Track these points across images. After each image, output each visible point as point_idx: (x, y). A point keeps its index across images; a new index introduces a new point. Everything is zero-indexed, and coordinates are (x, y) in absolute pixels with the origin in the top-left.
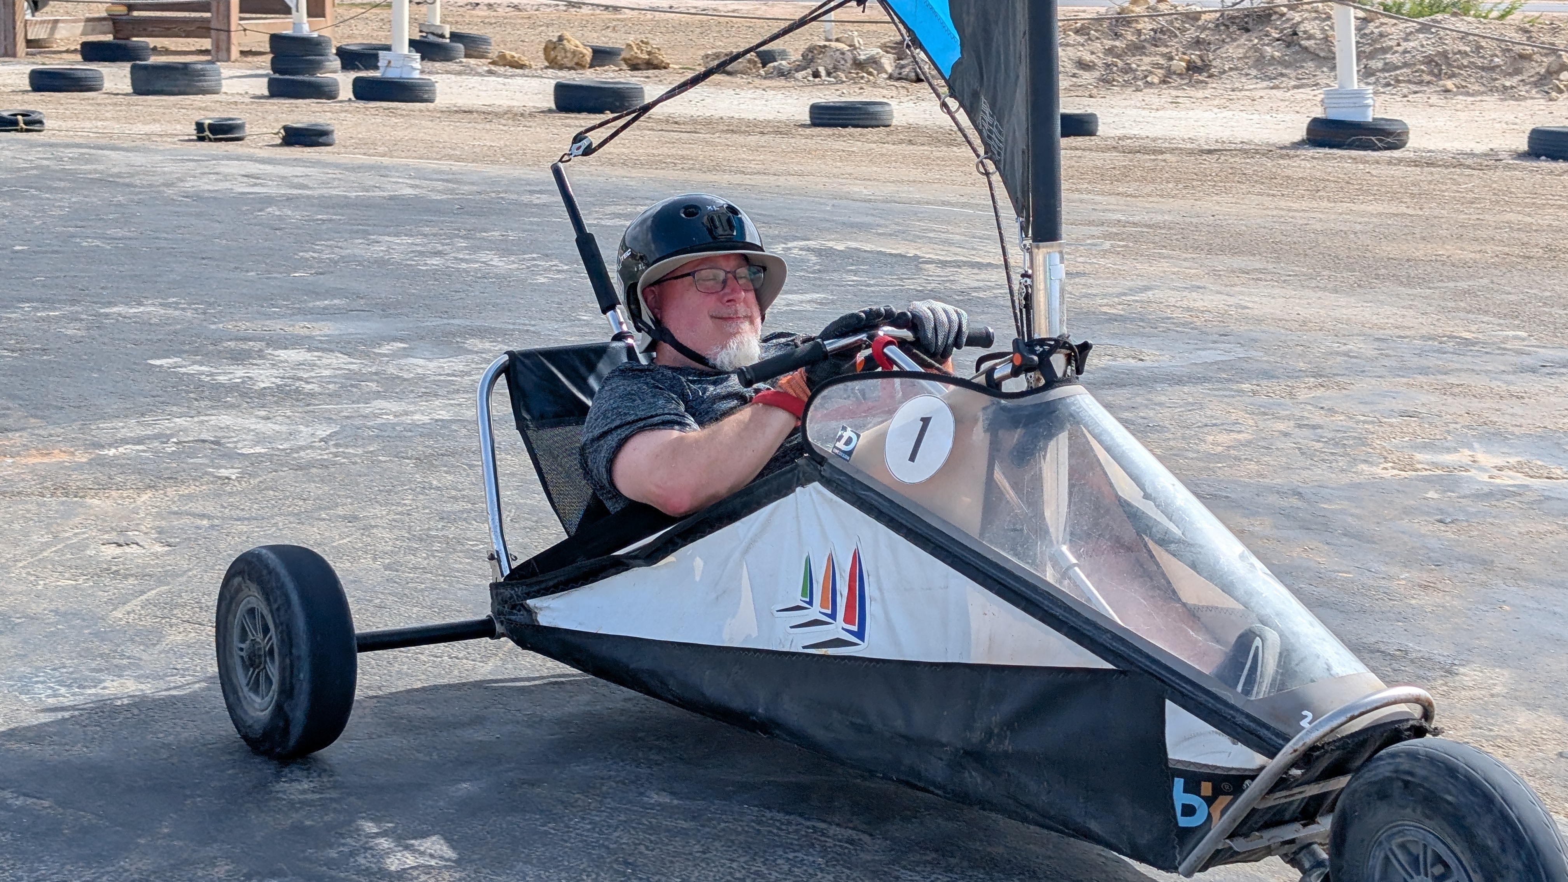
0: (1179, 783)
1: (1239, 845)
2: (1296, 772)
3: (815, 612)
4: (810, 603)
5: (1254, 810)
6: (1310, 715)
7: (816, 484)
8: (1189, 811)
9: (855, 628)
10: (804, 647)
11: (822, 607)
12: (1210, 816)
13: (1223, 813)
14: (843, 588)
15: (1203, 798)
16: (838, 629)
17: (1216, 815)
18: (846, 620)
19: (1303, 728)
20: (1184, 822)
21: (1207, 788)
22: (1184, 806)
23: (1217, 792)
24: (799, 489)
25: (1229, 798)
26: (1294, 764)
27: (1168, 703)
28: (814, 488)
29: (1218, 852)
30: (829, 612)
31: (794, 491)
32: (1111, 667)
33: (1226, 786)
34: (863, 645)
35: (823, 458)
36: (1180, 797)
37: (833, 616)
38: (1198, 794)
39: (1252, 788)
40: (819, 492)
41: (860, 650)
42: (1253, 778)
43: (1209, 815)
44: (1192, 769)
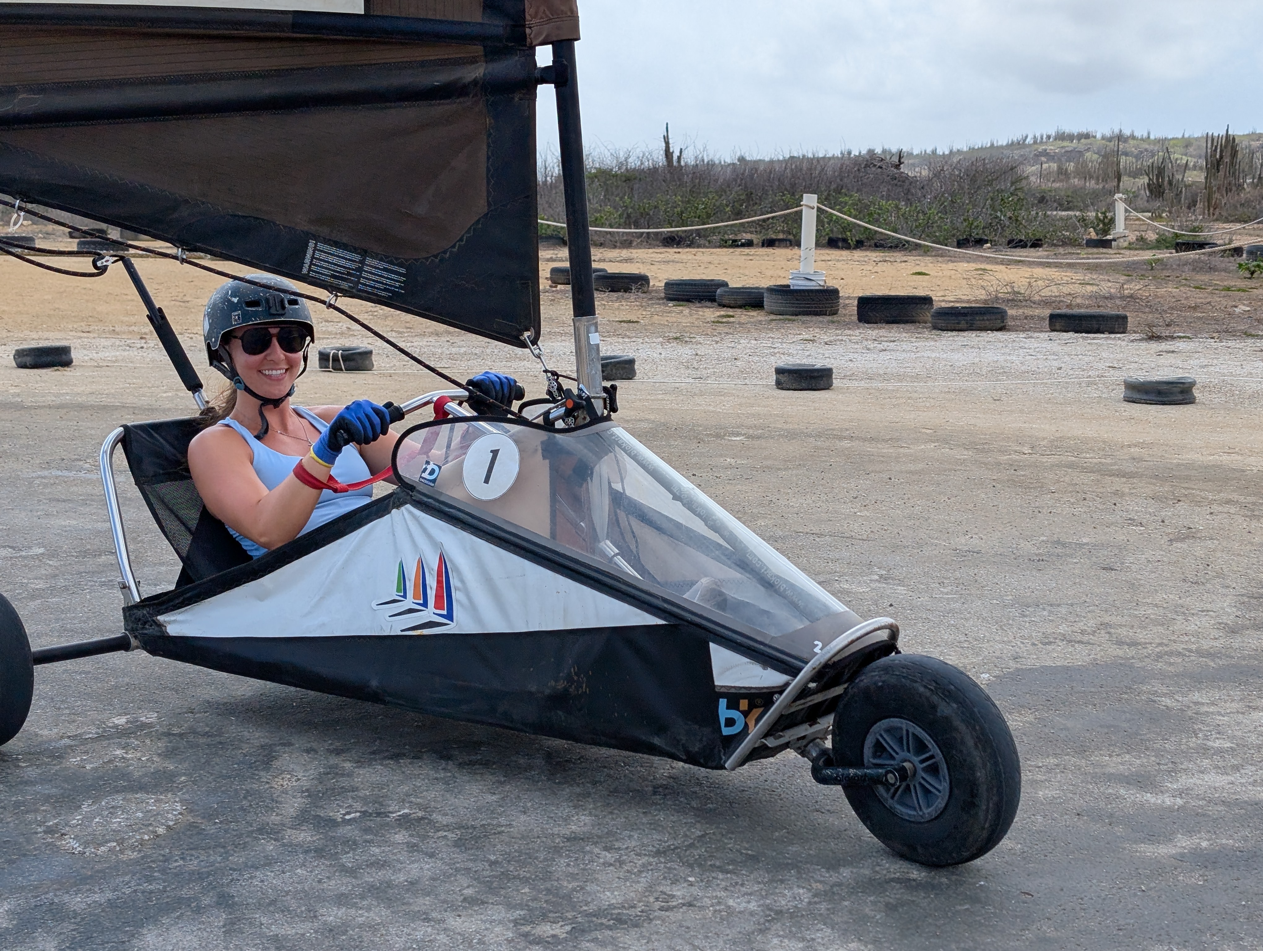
0: (723, 702)
1: (771, 742)
2: (812, 685)
3: (409, 603)
4: (405, 596)
5: (782, 716)
6: (820, 644)
7: (408, 506)
8: (730, 722)
9: (445, 612)
10: (402, 631)
11: (414, 598)
12: (746, 725)
13: (757, 721)
14: (432, 582)
15: (742, 712)
16: (429, 614)
17: (751, 724)
18: (436, 607)
19: (817, 654)
20: (726, 731)
21: (744, 704)
22: (727, 719)
23: (752, 706)
24: (394, 511)
25: (761, 709)
26: (812, 680)
27: (711, 645)
28: (407, 509)
29: (754, 750)
30: (421, 602)
31: (389, 512)
32: (664, 622)
33: (759, 701)
34: (453, 625)
35: (412, 486)
36: (724, 712)
37: (425, 604)
38: (737, 709)
39: (780, 701)
40: (410, 512)
41: (451, 628)
42: (781, 693)
43: (746, 723)
44: (733, 691)
